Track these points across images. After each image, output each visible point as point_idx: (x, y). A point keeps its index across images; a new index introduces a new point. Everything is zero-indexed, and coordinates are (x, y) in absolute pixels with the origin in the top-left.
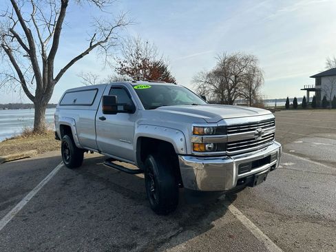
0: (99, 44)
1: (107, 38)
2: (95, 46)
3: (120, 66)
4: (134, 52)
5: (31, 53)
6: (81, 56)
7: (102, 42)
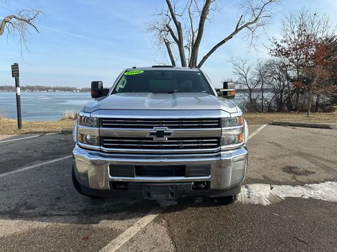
0: (246, 26)
1: (257, 19)
2: (241, 29)
3: (275, 47)
4: (296, 29)
5: (179, 42)
6: (223, 42)
7: (250, 23)
